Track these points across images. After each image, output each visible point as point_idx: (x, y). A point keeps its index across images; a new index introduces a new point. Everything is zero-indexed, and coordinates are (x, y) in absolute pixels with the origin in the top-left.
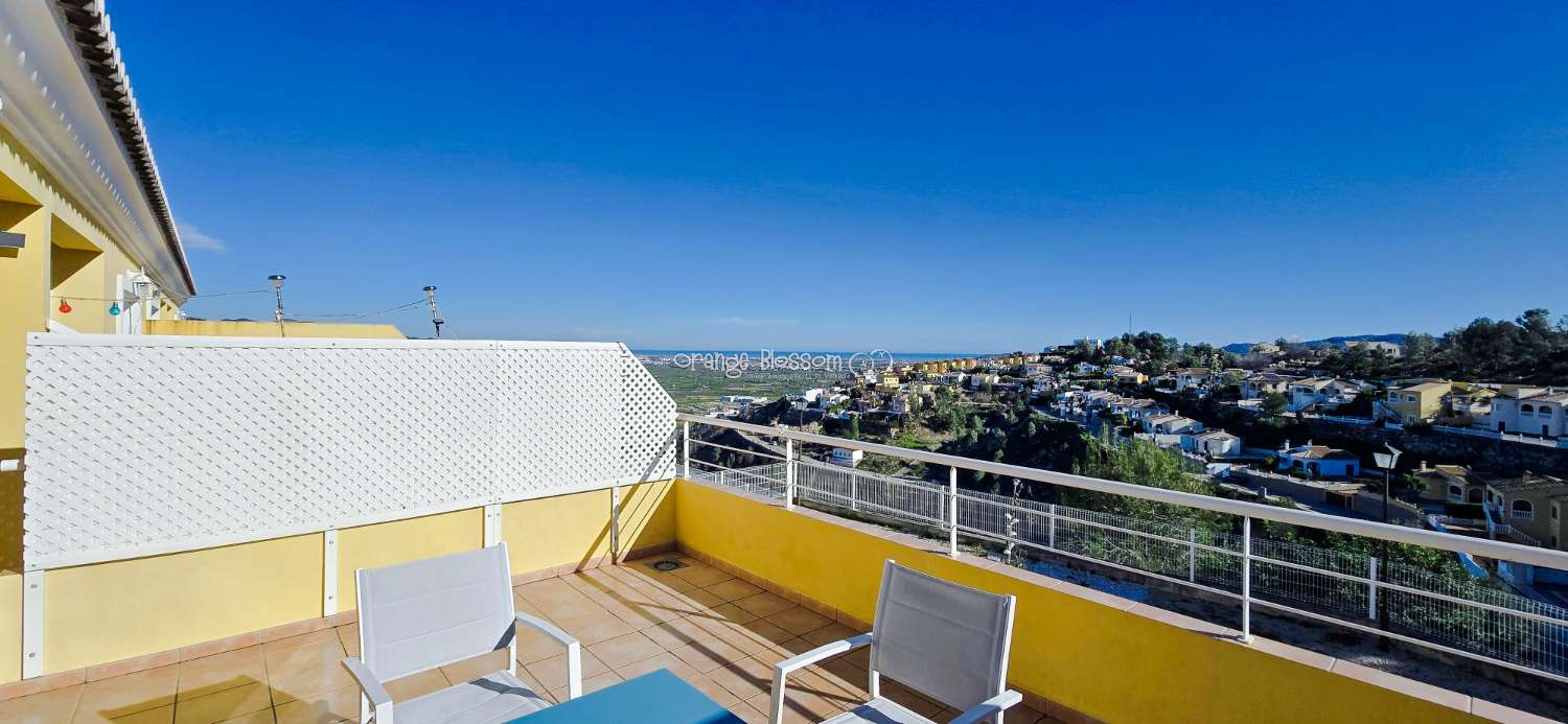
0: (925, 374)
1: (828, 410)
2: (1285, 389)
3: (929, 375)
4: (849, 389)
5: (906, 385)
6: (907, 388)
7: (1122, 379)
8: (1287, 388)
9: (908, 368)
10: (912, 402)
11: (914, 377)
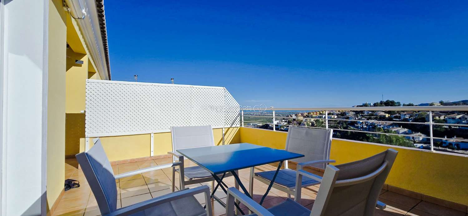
1: (281, 127)
2: (444, 118)
3: (313, 116)
4: (287, 121)
5: (305, 119)
7: (381, 116)
8: (445, 117)
9: (306, 114)
10: (307, 124)
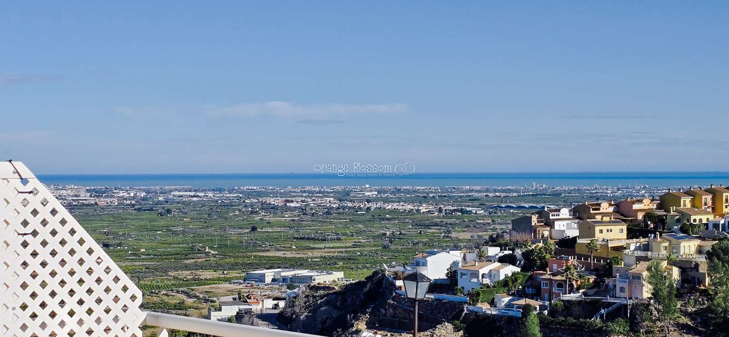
0: (684, 215)
1: (475, 297)
3: (696, 218)
4: (518, 252)
5: (643, 240)
6: (646, 248)
9: (647, 204)
10: (657, 277)
11: (660, 222)
